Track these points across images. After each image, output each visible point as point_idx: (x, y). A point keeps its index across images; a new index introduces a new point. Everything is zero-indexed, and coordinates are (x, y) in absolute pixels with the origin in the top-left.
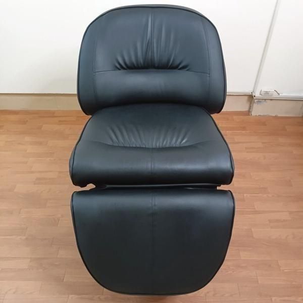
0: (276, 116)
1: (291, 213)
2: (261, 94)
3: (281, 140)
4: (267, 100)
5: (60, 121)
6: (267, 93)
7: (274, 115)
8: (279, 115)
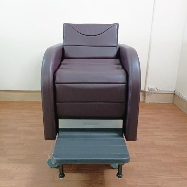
1: (174, 135)
2: (149, 90)
4: (152, 94)
6: (151, 89)
7: (157, 102)
8: (160, 103)
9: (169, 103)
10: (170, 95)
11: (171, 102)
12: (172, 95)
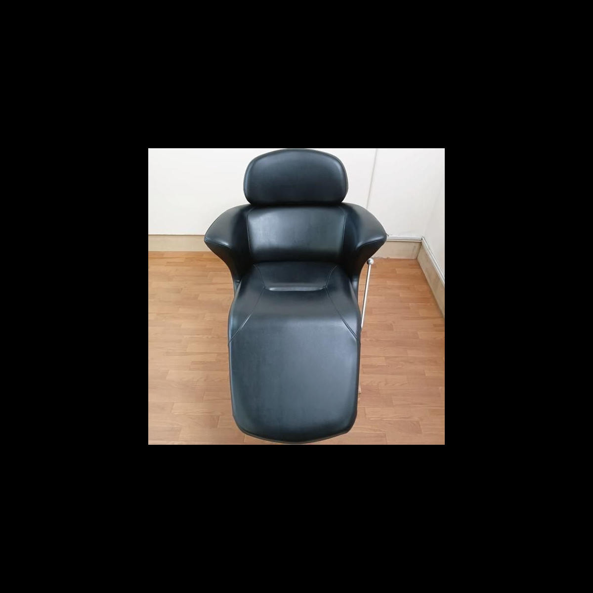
0: (387, 258)
1: (387, 358)
3: (389, 283)
5: (168, 263)
7: (386, 257)
8: (391, 258)
9: (409, 258)
10: (414, 244)
11: (414, 258)
12: (417, 245)
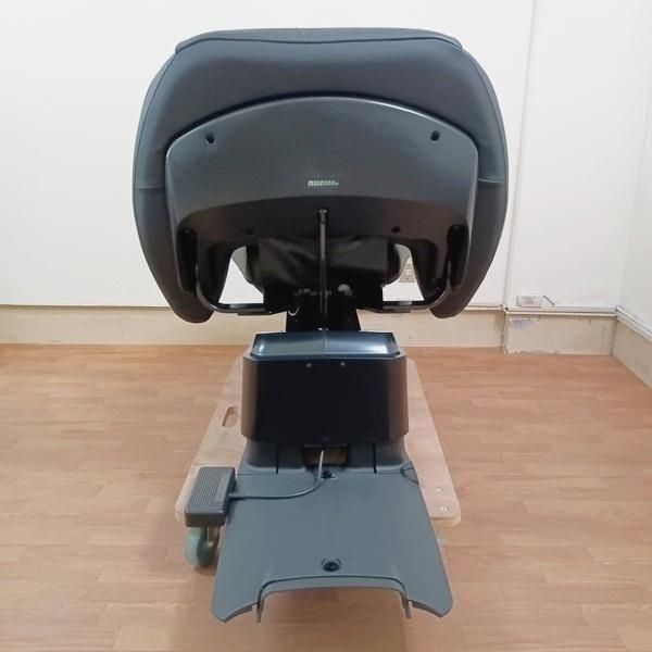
0: (556, 354)
2: (518, 305)
4: (532, 319)
6: (529, 300)
7: (552, 352)
10: (602, 322)
